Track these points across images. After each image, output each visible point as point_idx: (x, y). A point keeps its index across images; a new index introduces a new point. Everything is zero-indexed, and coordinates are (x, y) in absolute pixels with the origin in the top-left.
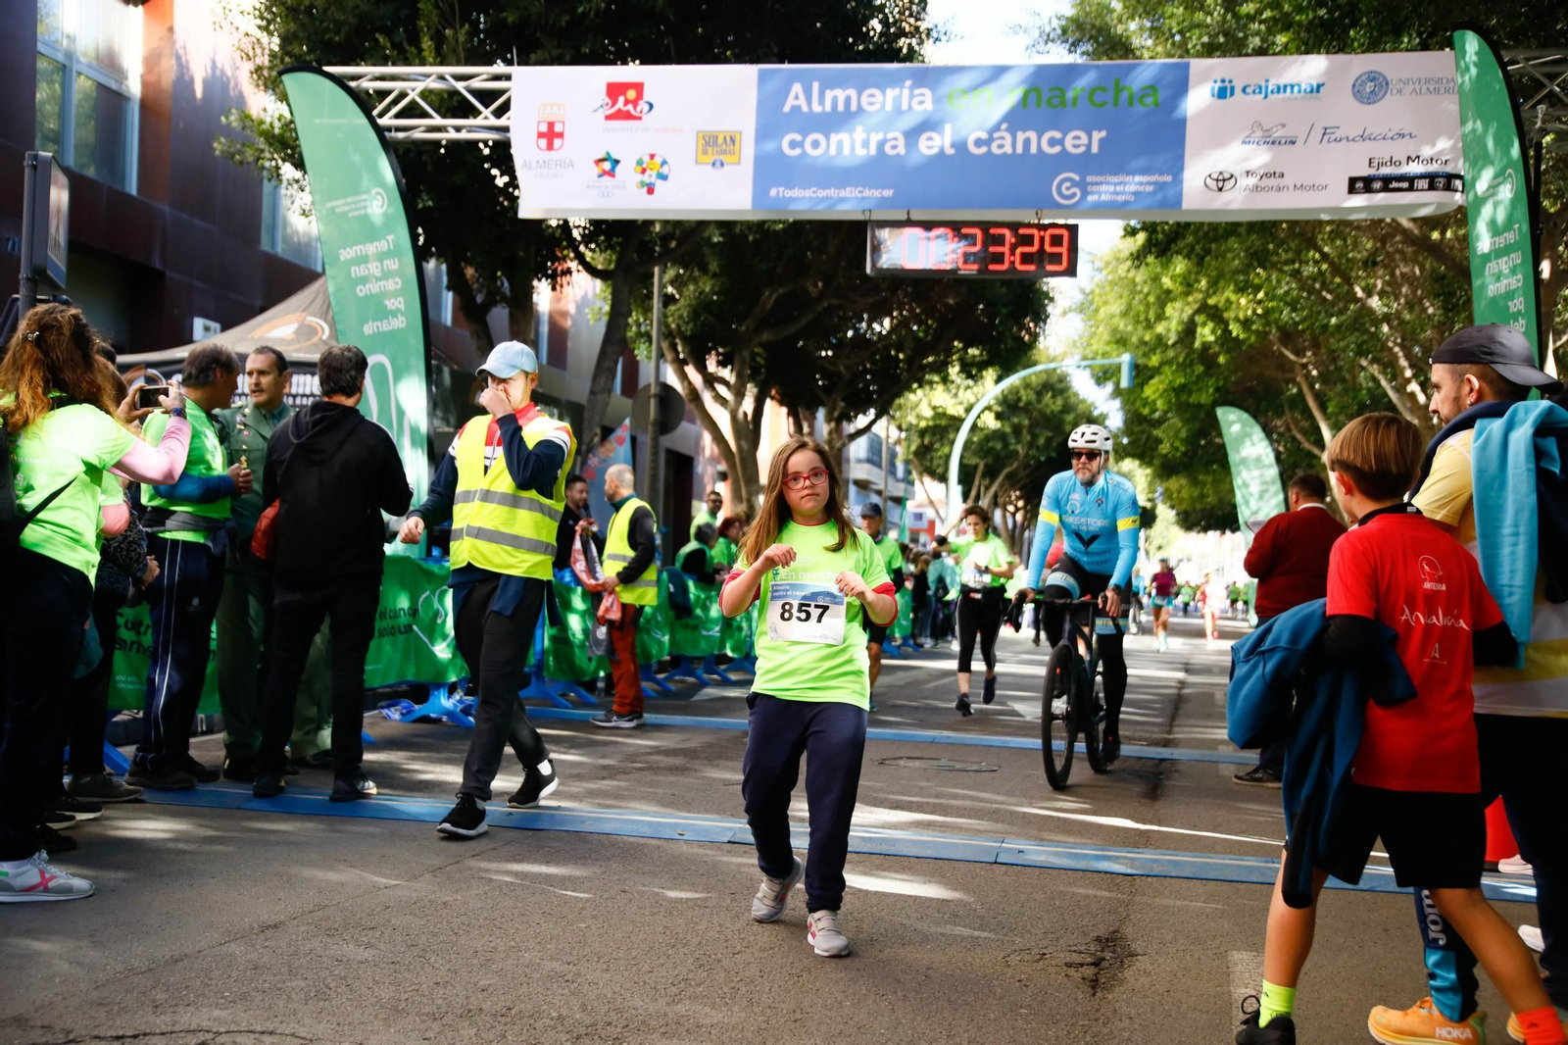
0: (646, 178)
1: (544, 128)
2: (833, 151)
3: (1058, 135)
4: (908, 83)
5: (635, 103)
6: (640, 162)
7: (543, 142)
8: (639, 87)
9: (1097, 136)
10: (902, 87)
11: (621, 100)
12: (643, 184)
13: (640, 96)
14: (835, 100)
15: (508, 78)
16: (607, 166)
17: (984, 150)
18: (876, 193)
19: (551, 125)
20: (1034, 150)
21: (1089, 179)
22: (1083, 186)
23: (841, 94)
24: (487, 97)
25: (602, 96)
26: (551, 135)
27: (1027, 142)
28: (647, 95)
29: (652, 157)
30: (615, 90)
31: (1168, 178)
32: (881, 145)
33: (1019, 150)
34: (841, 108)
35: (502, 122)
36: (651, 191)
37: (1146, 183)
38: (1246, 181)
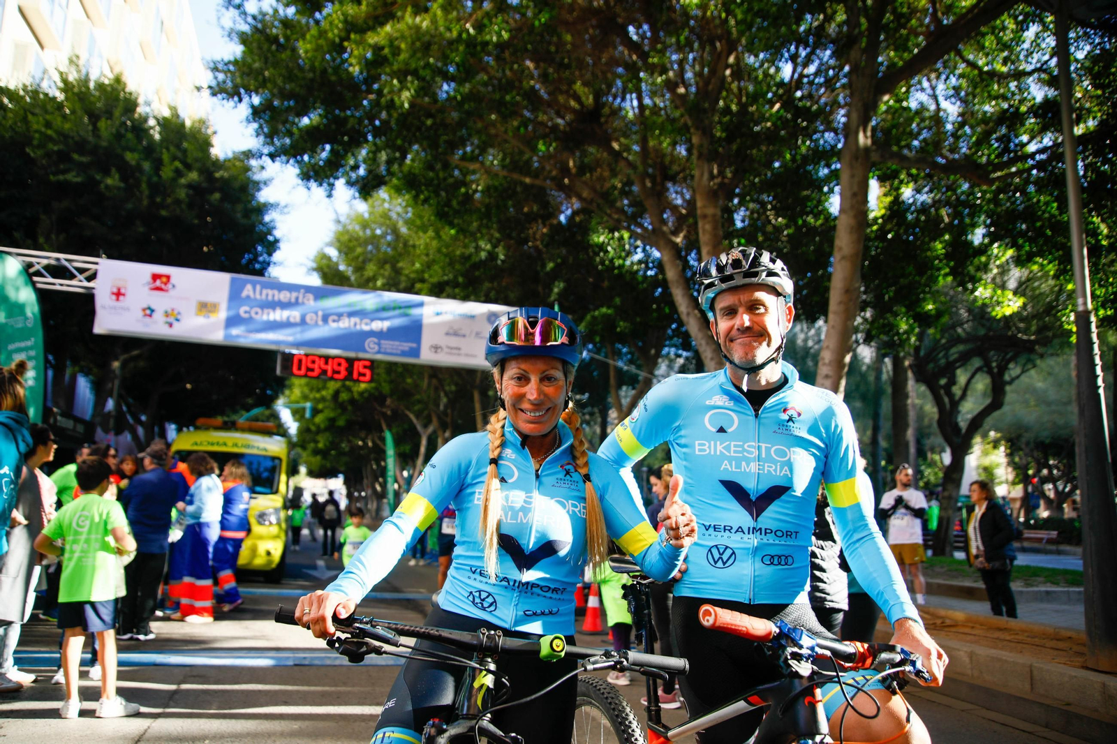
0: (169, 320)
1: (115, 290)
2: (265, 317)
4: (302, 291)
5: (166, 284)
6: (166, 312)
7: (114, 297)
8: (168, 277)
9: (386, 324)
10: (299, 293)
11: (158, 283)
12: (167, 322)
13: (168, 281)
14: (267, 295)
15: (97, 263)
16: (148, 312)
19: (119, 290)
21: (383, 342)
22: (379, 344)
23: (270, 292)
24: (81, 271)
25: (148, 278)
26: (118, 294)
27: (355, 323)
28: (173, 280)
29: (173, 309)
30: (155, 277)
31: (414, 345)
32: (288, 317)
33: (352, 326)
35: (91, 284)
36: (171, 326)
37: (406, 346)
38: (446, 350)
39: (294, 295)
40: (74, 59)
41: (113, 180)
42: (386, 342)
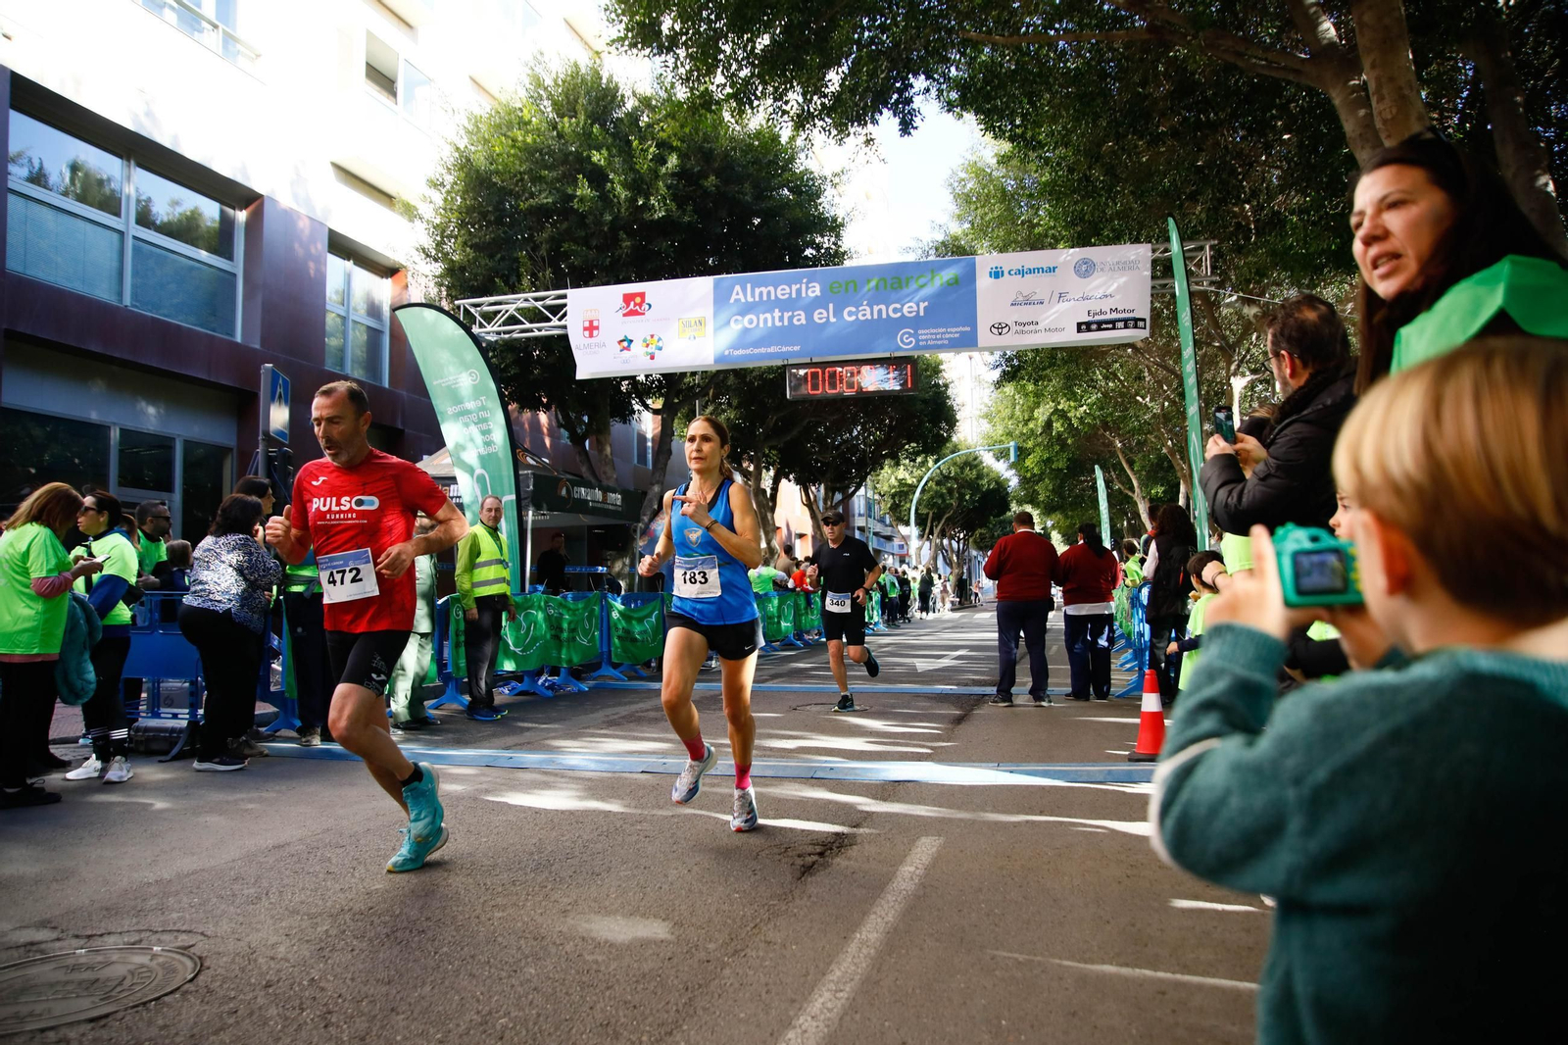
0: (649, 350)
1: (587, 324)
2: (761, 325)
3: (898, 306)
4: (804, 280)
5: (640, 305)
6: (645, 341)
7: (587, 333)
8: (642, 295)
9: (922, 305)
10: (801, 283)
11: (632, 303)
12: (647, 353)
13: (643, 301)
14: (761, 294)
15: (564, 297)
16: (625, 344)
17: (853, 318)
18: (790, 349)
19: (591, 322)
20: (884, 316)
21: (920, 332)
22: (915, 335)
23: (764, 290)
24: (554, 309)
25: (620, 302)
26: (591, 329)
27: (880, 311)
29: (652, 336)
30: (628, 298)
31: (968, 329)
32: (791, 319)
33: (875, 317)
34: (765, 298)
35: (563, 322)
36: (652, 358)
37: (954, 332)
38: (1014, 328)
39: (794, 287)
40: (539, 57)
41: (584, 190)
42: (927, 331)
